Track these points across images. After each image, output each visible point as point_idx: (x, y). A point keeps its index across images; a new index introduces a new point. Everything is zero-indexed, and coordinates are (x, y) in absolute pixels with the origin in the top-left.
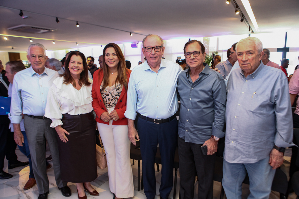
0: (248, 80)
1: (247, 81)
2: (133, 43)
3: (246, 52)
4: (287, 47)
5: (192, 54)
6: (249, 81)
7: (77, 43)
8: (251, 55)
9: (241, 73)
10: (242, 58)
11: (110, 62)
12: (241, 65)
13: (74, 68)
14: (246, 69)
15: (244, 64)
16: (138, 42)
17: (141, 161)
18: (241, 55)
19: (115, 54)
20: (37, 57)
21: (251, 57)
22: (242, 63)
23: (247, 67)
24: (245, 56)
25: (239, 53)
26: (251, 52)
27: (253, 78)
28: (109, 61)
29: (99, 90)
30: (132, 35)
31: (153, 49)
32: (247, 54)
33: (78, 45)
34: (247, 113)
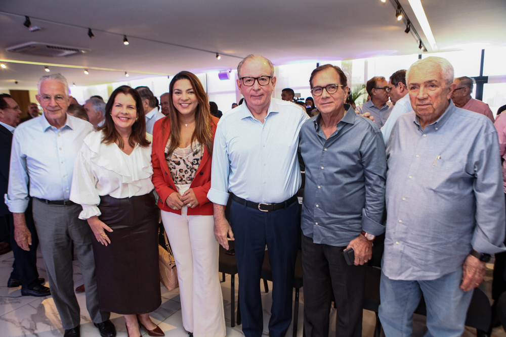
0: (426, 133)
1: (425, 135)
2: (222, 72)
3: (425, 83)
4: (483, 75)
5: (324, 90)
6: (429, 135)
7: (126, 73)
8: (433, 89)
9: (415, 120)
10: (418, 94)
11: (183, 105)
12: (415, 107)
13: (120, 116)
14: (425, 114)
15: (421, 104)
16: (231, 69)
17: (236, 276)
18: (416, 89)
19: (192, 90)
20: (53, 99)
21: (434, 92)
22: (418, 103)
23: (426, 109)
24: (424, 90)
25: (413, 84)
26: (434, 82)
27: (436, 131)
28: (180, 104)
29: (164, 154)
30: (219, 58)
31: (256, 81)
32: (426, 86)
33: (127, 75)
34: (425, 191)
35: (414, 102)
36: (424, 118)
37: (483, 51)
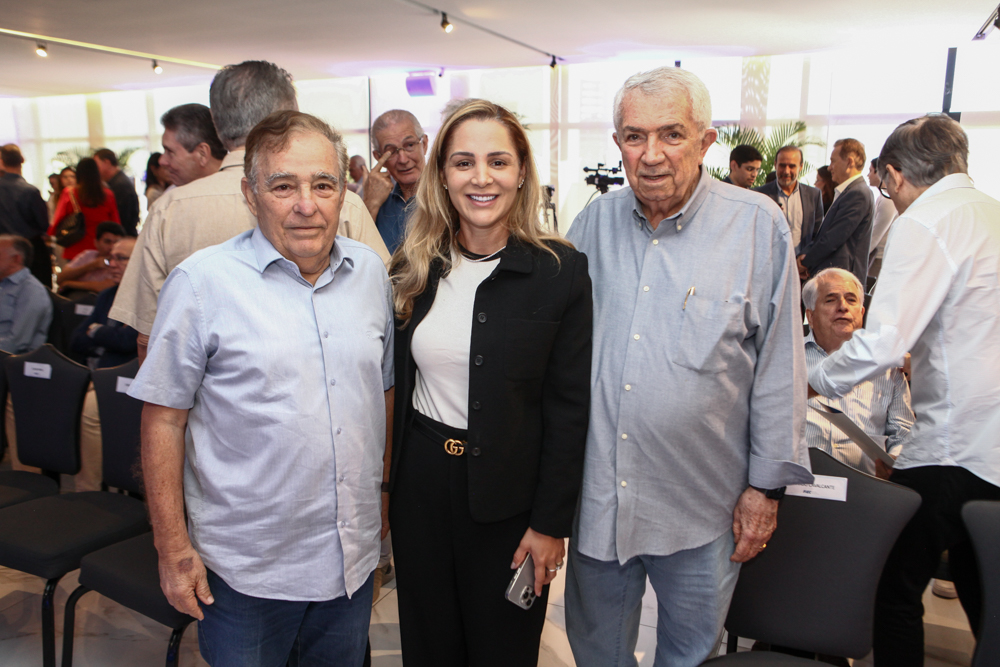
0: (658, 236)
1: (656, 242)
2: (416, 75)
3: (658, 130)
6: (662, 240)
7: (155, 65)
8: (676, 141)
9: (635, 207)
10: (644, 153)
12: (635, 179)
15: (651, 174)
16: (443, 69)
18: (638, 141)
21: (677, 148)
22: (643, 170)
23: (661, 188)
24: (655, 146)
25: (632, 129)
26: (678, 129)
27: (677, 233)
30: (449, 28)
32: (660, 137)
34: (671, 369)
35: (634, 168)
36: (653, 206)
37: (952, 53)
